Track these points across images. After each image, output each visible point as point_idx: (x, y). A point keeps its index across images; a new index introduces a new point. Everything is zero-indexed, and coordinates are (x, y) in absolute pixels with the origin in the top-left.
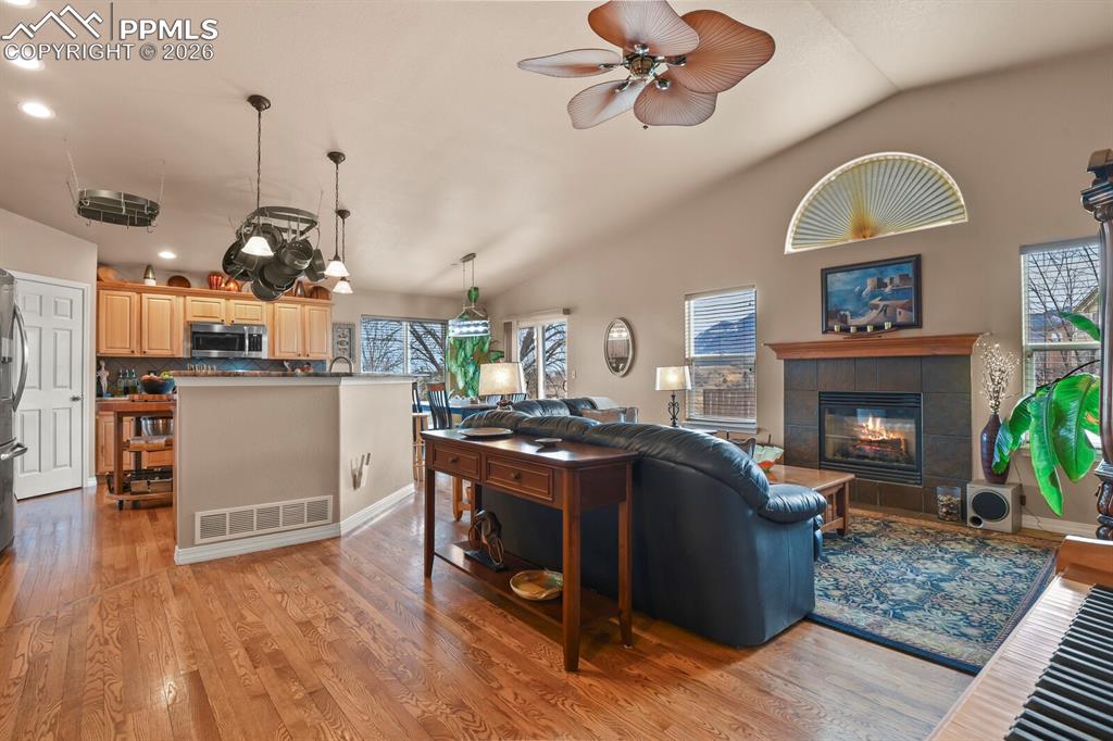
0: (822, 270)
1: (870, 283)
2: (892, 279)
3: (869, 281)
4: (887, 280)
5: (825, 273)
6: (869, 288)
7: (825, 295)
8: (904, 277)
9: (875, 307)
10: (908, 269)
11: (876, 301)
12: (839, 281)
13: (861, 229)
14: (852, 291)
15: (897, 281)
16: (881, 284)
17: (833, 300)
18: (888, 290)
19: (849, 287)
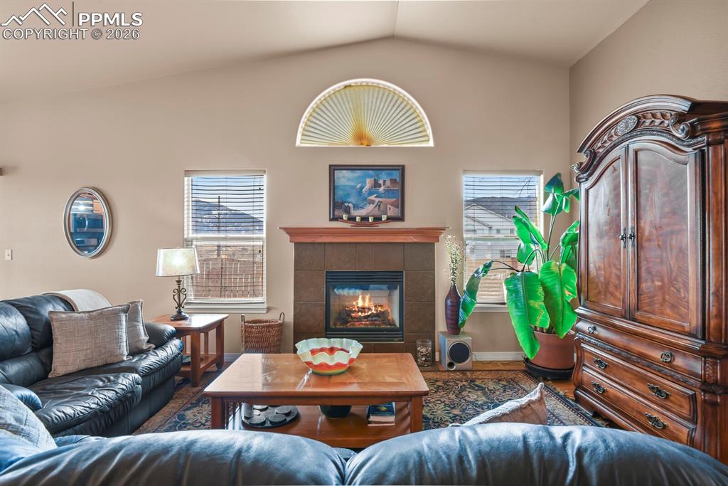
0: (330, 166)
1: (369, 183)
2: (384, 181)
3: (368, 181)
4: (381, 182)
5: (333, 169)
6: (367, 187)
7: (333, 187)
8: (393, 181)
9: (372, 202)
10: (396, 175)
11: (372, 197)
12: (344, 177)
13: (360, 137)
14: (354, 187)
15: (388, 183)
16: (376, 185)
17: (339, 193)
18: (381, 189)
19: (352, 184)
